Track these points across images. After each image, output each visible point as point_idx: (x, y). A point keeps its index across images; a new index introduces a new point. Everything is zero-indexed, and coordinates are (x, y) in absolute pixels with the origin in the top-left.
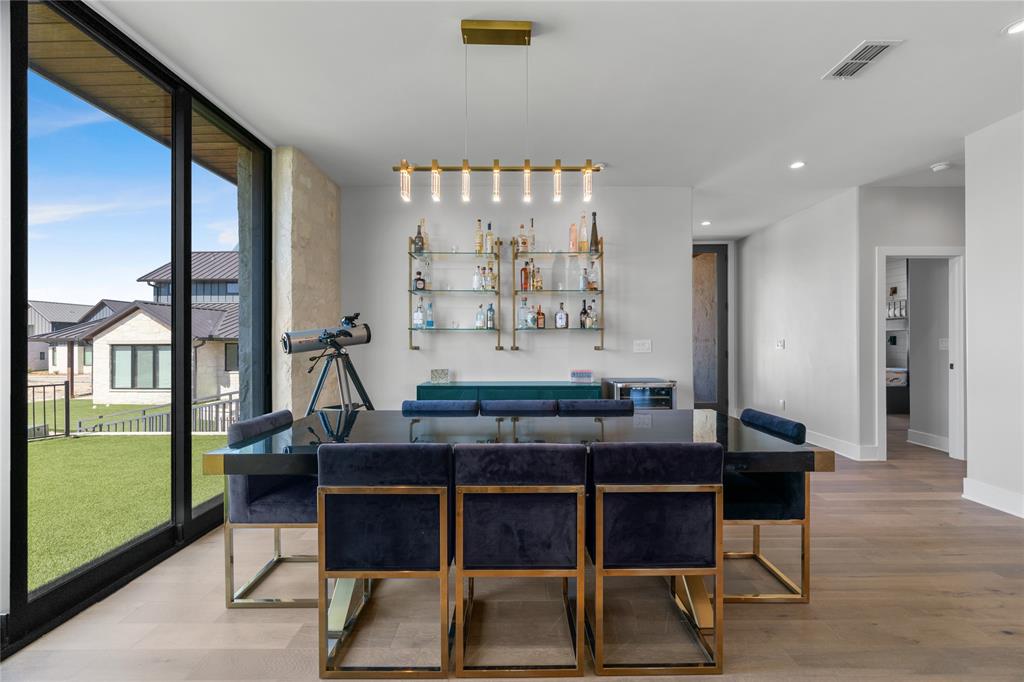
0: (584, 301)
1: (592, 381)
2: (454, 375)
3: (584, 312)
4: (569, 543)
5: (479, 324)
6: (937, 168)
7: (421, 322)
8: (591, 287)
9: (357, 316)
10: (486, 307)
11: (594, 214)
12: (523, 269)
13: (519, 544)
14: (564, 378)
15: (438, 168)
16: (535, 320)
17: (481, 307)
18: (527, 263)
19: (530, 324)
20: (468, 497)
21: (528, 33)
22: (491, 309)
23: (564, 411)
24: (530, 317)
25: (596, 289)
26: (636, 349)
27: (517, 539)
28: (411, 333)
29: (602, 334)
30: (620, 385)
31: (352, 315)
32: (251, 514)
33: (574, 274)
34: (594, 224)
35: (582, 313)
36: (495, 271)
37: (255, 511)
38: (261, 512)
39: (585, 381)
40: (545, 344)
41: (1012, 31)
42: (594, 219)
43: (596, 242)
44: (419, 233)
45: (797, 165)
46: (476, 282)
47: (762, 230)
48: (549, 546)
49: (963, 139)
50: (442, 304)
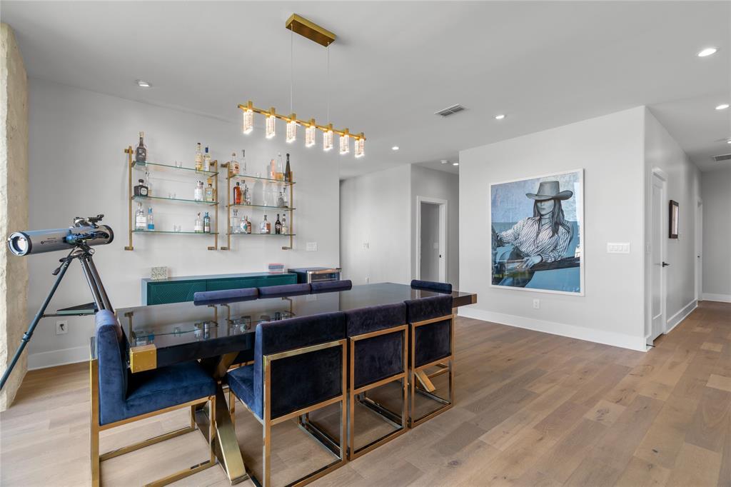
0: (278, 215)
1: (284, 271)
2: (170, 271)
3: (278, 223)
4: (400, 358)
5: (198, 228)
6: (443, 162)
7: (144, 225)
8: (283, 205)
9: (100, 218)
10: (203, 215)
11: (288, 155)
12: (235, 188)
13: (378, 366)
14: (263, 270)
15: (274, 114)
16: (246, 227)
17: (199, 215)
18: (238, 184)
19: (243, 230)
20: (357, 343)
21: (331, 41)
22: (207, 217)
23: (316, 290)
24: (243, 225)
25: (287, 207)
26: (308, 248)
27: (377, 363)
28: (131, 235)
29: (291, 238)
30: (311, 273)
31: (96, 216)
32: (128, 409)
33: (270, 194)
34: (288, 163)
35: (276, 223)
36: (214, 186)
37: (132, 406)
38: (140, 405)
39: (277, 272)
40: (247, 245)
41: (497, 118)
42: (288, 158)
43: (288, 174)
44: (141, 144)
45: (395, 148)
46: (198, 194)
47: (355, 178)
48: (391, 363)
49: (458, 152)
50: (158, 210)
